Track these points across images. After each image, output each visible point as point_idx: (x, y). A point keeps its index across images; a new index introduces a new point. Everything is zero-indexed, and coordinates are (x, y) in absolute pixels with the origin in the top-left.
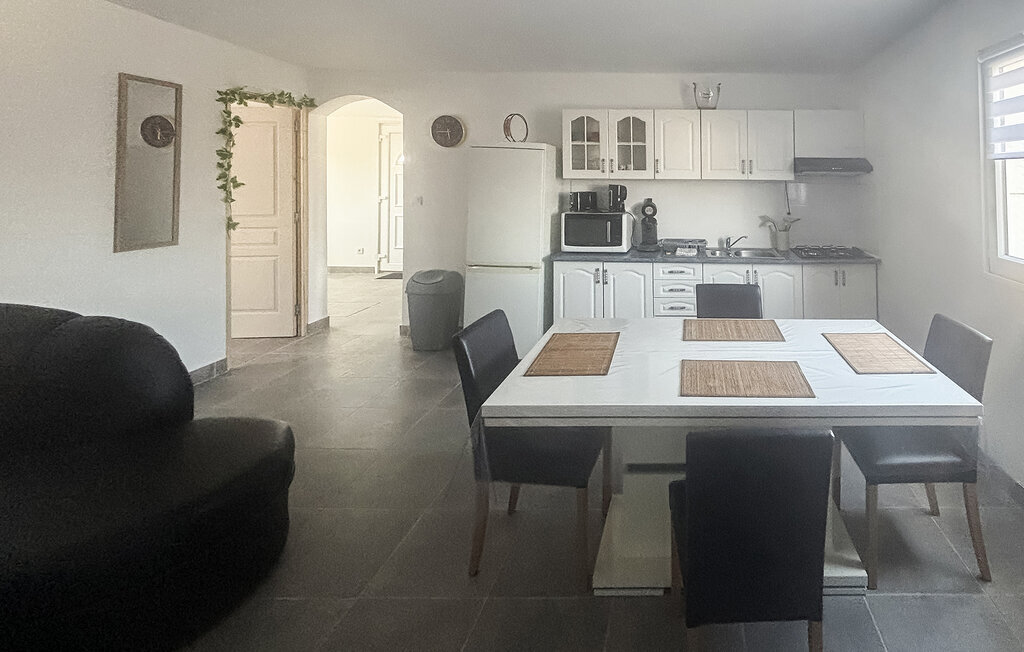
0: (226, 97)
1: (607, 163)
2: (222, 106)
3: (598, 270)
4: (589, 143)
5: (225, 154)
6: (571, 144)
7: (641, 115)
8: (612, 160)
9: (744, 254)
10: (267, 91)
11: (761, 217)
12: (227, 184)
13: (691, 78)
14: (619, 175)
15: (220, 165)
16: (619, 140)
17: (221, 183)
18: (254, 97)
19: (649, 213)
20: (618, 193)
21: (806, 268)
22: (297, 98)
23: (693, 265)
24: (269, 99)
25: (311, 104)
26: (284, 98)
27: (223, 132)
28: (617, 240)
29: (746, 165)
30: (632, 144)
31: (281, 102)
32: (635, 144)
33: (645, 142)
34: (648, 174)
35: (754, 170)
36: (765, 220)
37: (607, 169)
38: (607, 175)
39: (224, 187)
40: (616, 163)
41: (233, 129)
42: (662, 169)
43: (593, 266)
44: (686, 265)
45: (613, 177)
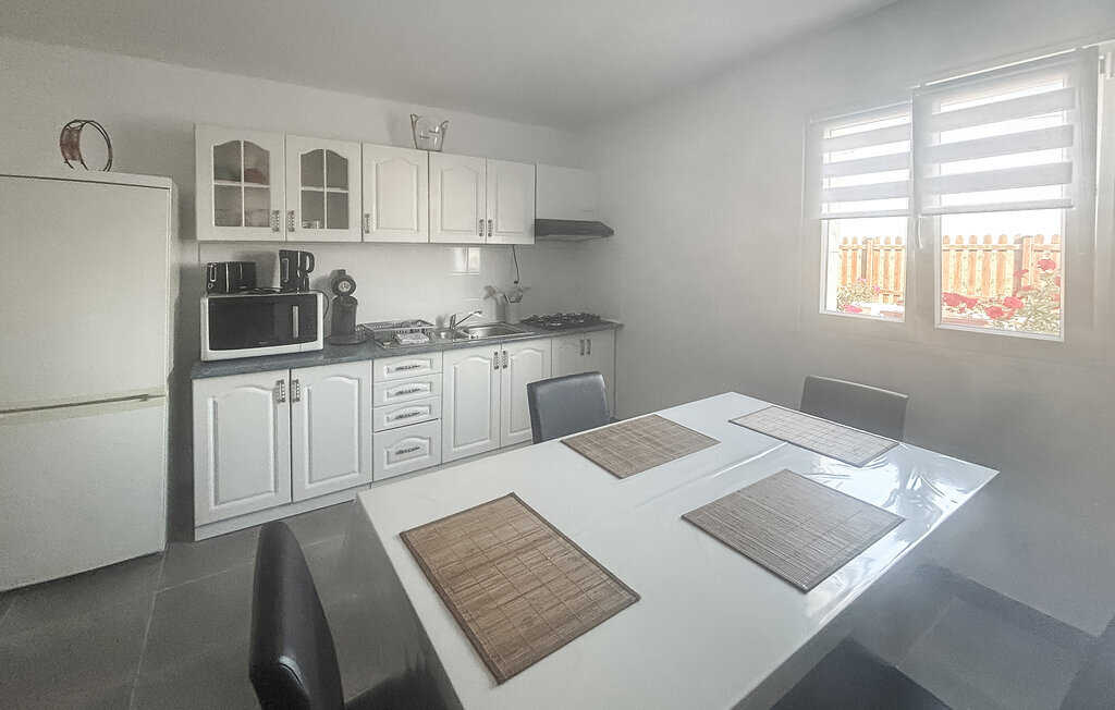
1: (283, 217)
4: (250, 185)
6: (214, 183)
7: (342, 150)
8: (289, 212)
13: (407, 109)
14: (302, 236)
16: (304, 184)
19: (345, 290)
20: (296, 263)
21: (555, 341)
23: (428, 356)
28: (309, 333)
29: (484, 226)
30: (326, 190)
33: (346, 188)
34: (352, 234)
35: (494, 232)
36: (491, 292)
37: (283, 226)
38: (279, 237)
40: (298, 217)
42: (373, 227)
43: (271, 378)
44: (418, 356)
45: (292, 237)
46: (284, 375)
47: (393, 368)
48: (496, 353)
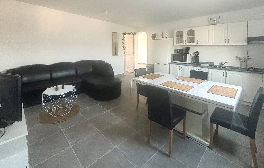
0: (123, 34)
1: (184, 42)
2: (123, 35)
3: (180, 67)
5: (123, 43)
6: (176, 37)
7: (194, 29)
8: (185, 41)
9: (227, 68)
10: (129, 33)
11: (236, 57)
12: (124, 47)
15: (123, 44)
16: (187, 36)
17: (123, 47)
18: (127, 34)
19: (197, 54)
22: (133, 33)
23: (205, 68)
24: (129, 34)
25: (135, 34)
26: (131, 33)
27: (123, 39)
28: (185, 60)
29: (227, 40)
31: (131, 34)
32: (192, 36)
33: (194, 36)
34: (195, 44)
35: (230, 42)
36: (237, 58)
37: (184, 43)
38: (184, 45)
39: (123, 48)
40: (187, 42)
41: (124, 39)
42: (199, 42)
43: (179, 66)
44: (203, 68)
45: (186, 45)
46: (180, 66)
47: (197, 69)
48: (223, 72)
